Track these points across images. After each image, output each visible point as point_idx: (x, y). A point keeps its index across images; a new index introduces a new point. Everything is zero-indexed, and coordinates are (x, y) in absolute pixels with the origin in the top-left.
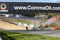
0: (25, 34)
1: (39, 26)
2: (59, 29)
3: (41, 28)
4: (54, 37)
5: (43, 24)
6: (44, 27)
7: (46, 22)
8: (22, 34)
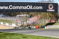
0: (7, 34)
1: (21, 25)
2: (40, 28)
3: (23, 27)
4: (36, 36)
5: (24, 23)
6: (26, 26)
7: (28, 22)
8: (4, 33)
